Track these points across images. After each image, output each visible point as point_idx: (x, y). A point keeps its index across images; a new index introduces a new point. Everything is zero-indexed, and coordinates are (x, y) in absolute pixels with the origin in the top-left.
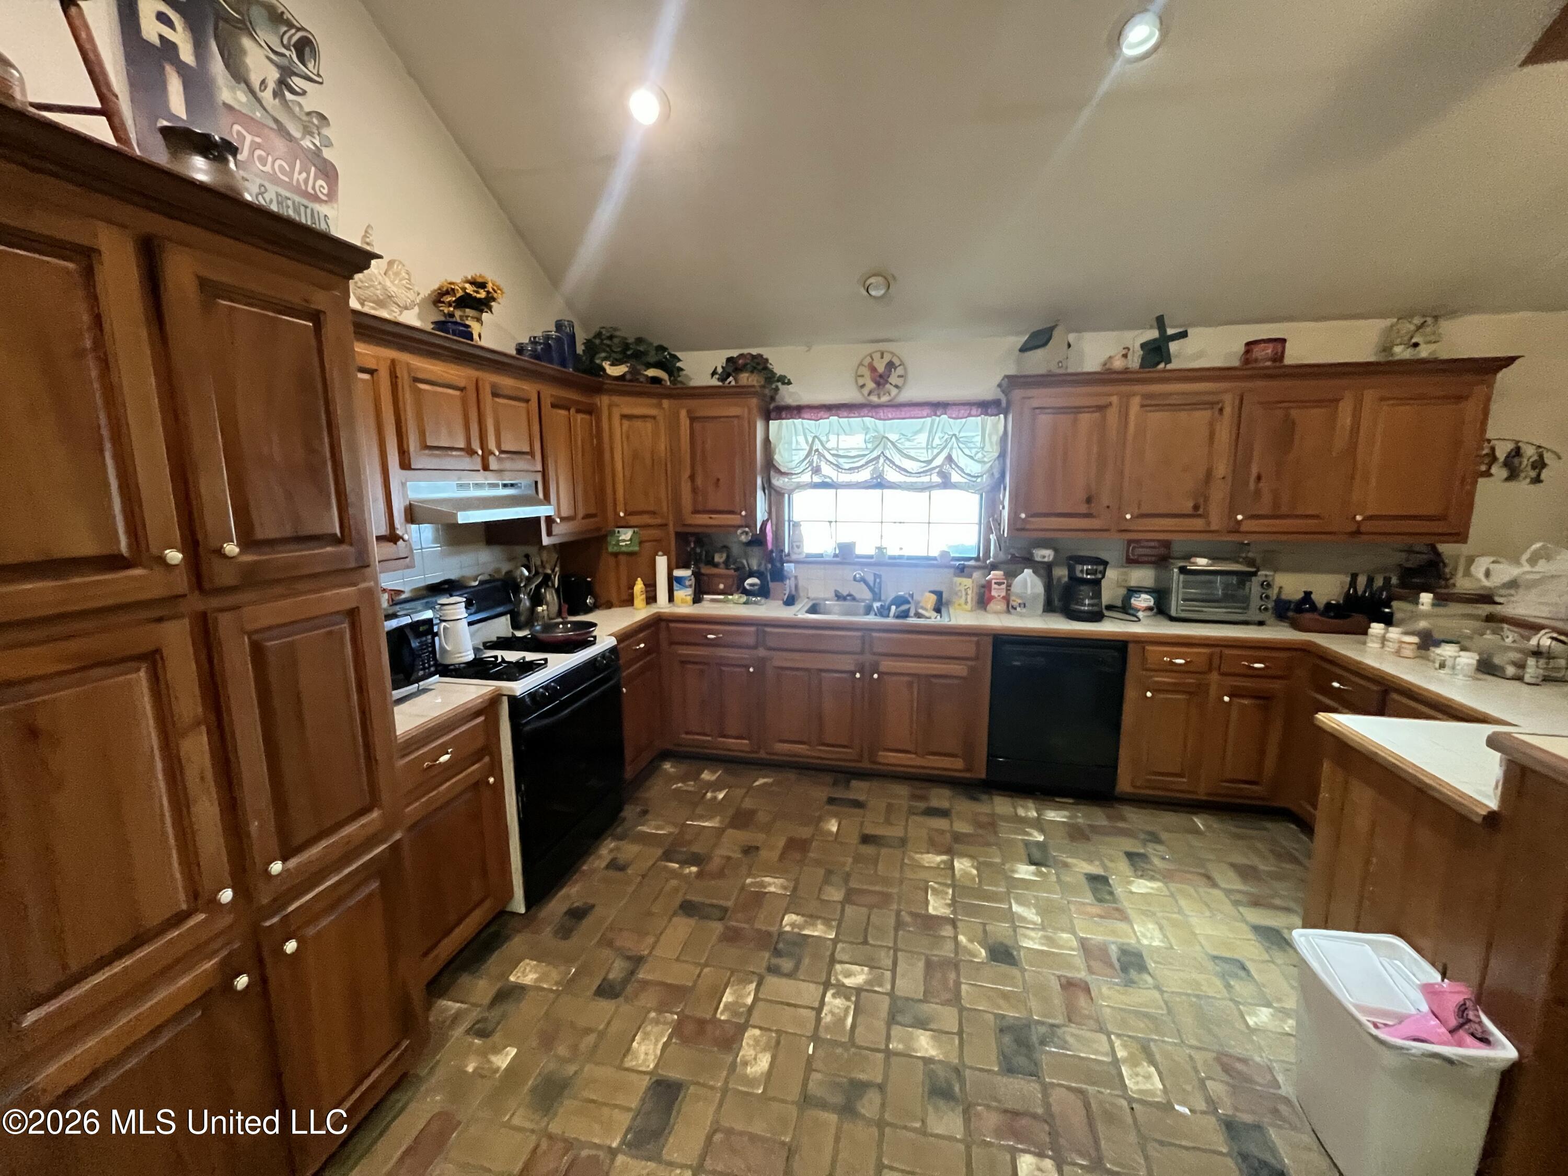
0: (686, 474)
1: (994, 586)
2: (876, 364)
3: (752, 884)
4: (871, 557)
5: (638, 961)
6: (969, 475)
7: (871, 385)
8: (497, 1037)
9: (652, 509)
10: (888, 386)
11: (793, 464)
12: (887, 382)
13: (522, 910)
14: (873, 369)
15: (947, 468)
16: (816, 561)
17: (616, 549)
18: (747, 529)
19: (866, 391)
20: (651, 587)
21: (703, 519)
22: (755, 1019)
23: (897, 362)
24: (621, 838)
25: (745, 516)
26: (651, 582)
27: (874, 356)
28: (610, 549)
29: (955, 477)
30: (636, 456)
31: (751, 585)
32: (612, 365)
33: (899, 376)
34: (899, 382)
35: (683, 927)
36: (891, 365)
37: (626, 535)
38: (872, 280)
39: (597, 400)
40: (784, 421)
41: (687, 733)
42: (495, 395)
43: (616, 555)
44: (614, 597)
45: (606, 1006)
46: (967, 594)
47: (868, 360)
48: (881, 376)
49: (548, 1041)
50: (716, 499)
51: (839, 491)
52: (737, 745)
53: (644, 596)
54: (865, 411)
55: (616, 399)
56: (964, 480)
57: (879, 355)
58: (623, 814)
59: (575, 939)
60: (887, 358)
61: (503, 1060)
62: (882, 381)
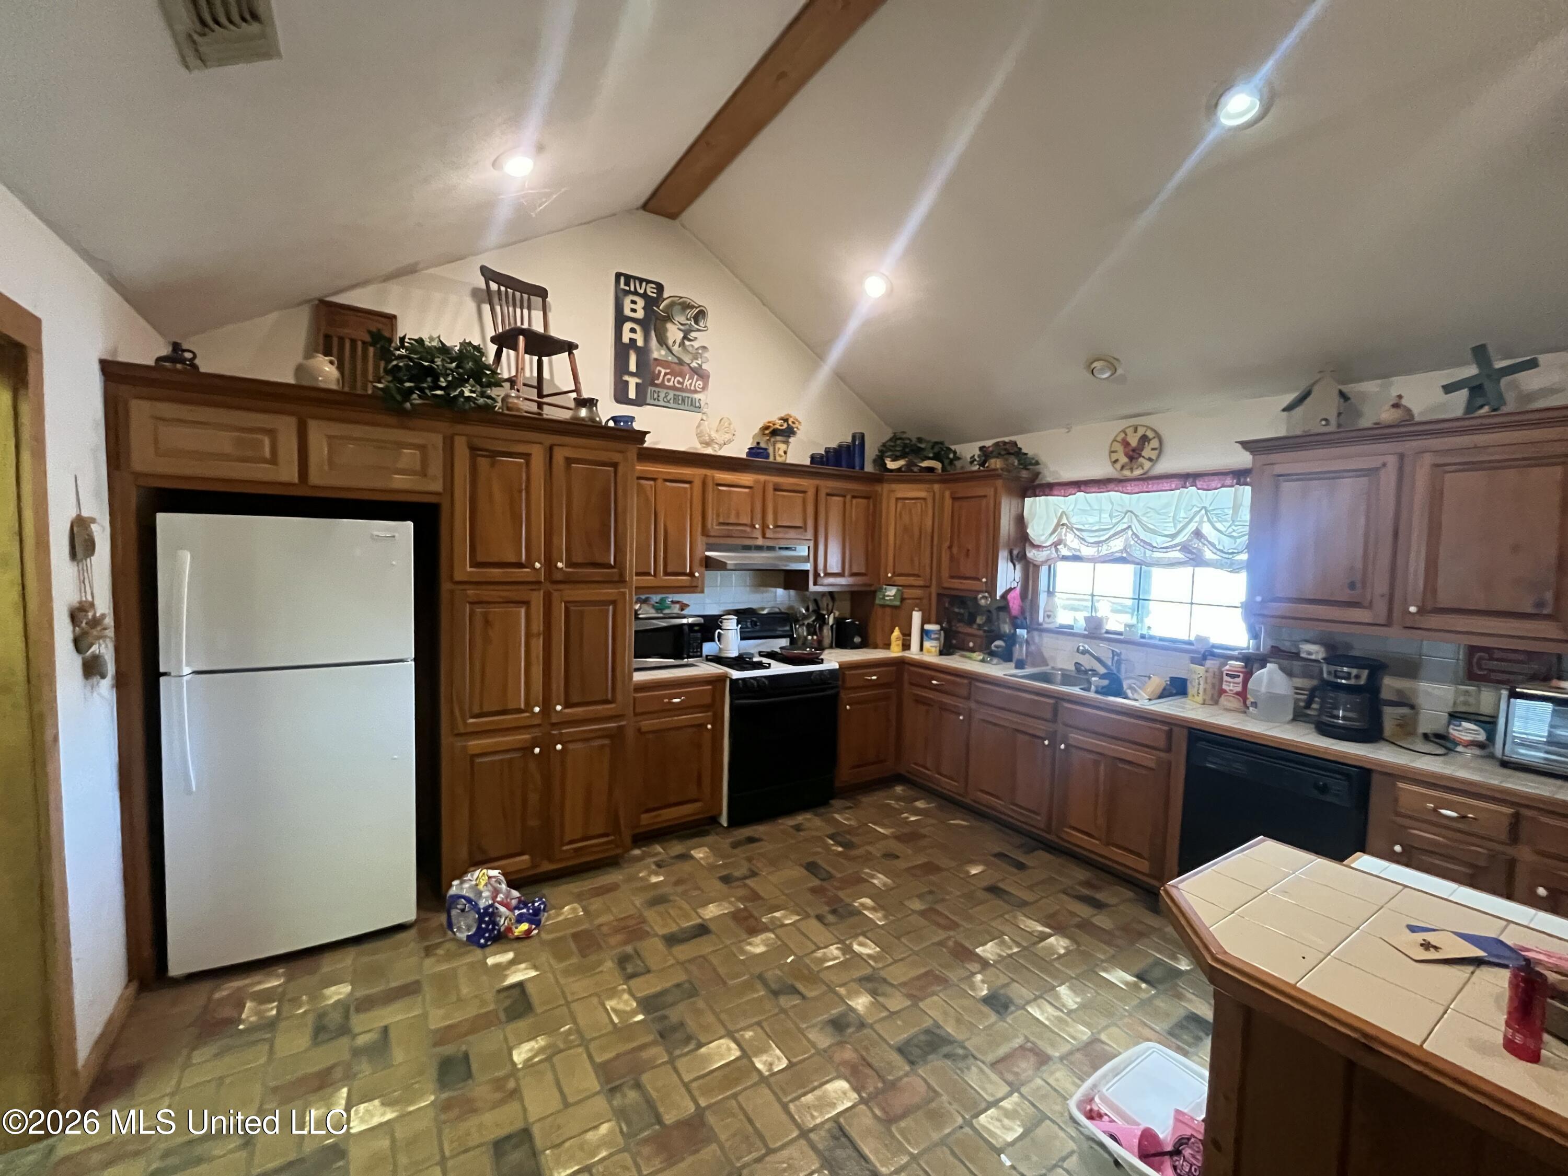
0: (947, 544)
1: (1226, 678)
2: (1129, 439)
3: (866, 874)
4: (1120, 634)
5: (753, 874)
6: (1222, 551)
7: (1124, 460)
8: (662, 870)
9: (916, 572)
10: (1141, 459)
11: (1043, 538)
12: (1140, 455)
13: (725, 825)
14: (1126, 444)
15: (1196, 544)
16: (1065, 632)
17: (882, 602)
18: (986, 594)
19: (1118, 466)
20: (907, 634)
21: (956, 583)
22: (779, 931)
23: (1150, 434)
24: (816, 815)
25: (986, 583)
26: (907, 632)
27: (1127, 431)
28: (877, 602)
29: (1208, 555)
30: (906, 529)
31: (997, 647)
32: (893, 461)
33: (1153, 449)
34: (1153, 455)
35: (798, 872)
36: (1144, 439)
37: (891, 592)
38: (1095, 365)
39: (878, 488)
40: (1037, 498)
41: (916, 764)
42: (776, 490)
43: (884, 606)
44: (879, 641)
45: (719, 885)
46: (1199, 684)
47: (1123, 435)
48: (1134, 450)
49: (678, 882)
50: (966, 567)
51: (1097, 565)
52: (948, 785)
53: (900, 642)
54: (1111, 486)
55: (894, 486)
56: (1215, 557)
57: (1132, 429)
58: (832, 802)
59: (736, 851)
60: (1141, 431)
61: (654, 879)
62: (1136, 456)
